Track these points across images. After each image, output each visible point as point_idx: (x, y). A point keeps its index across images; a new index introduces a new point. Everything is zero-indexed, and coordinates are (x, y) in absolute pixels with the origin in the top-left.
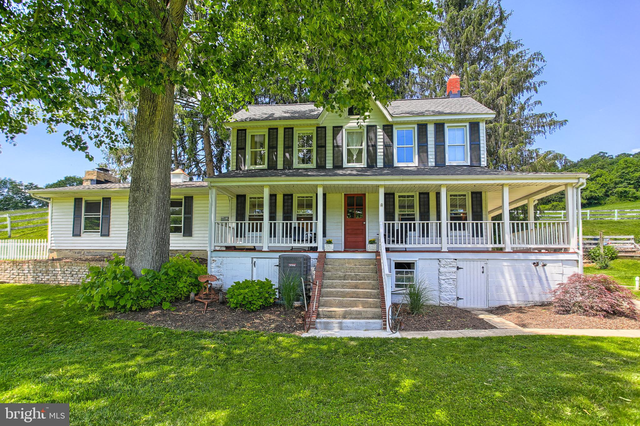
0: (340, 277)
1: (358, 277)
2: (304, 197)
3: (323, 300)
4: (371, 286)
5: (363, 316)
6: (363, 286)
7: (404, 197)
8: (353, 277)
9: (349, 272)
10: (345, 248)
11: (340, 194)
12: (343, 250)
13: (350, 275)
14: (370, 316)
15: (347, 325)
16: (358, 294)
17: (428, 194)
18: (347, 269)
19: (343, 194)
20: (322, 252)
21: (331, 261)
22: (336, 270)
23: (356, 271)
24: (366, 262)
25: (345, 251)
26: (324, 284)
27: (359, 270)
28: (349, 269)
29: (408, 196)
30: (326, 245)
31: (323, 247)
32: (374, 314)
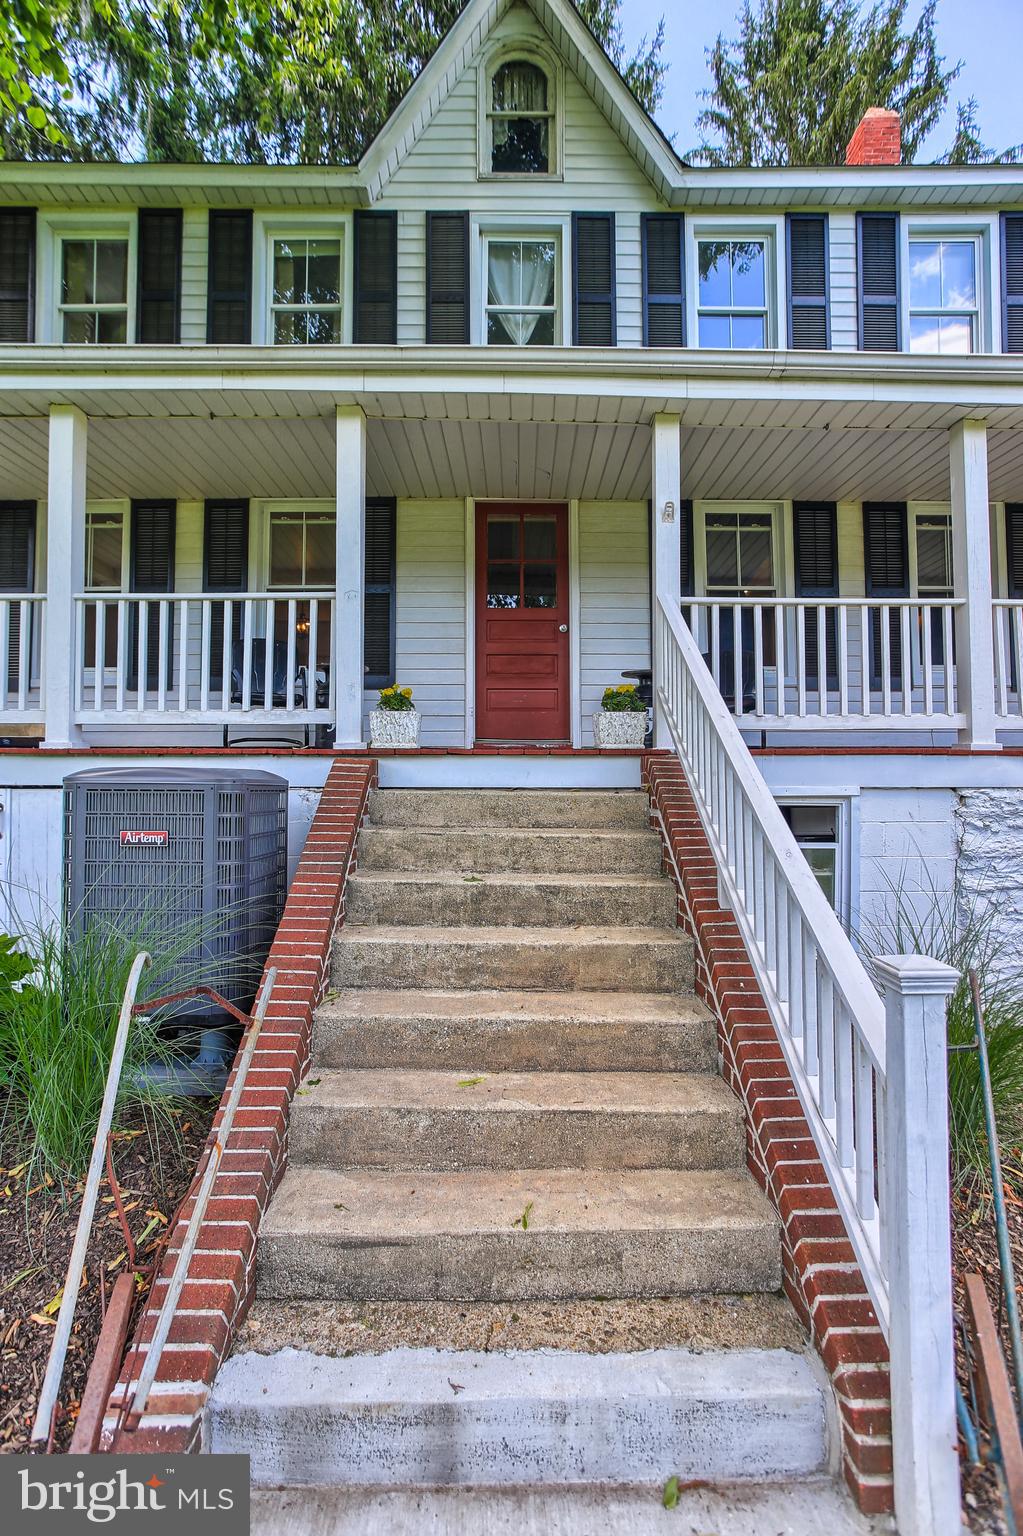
0: (449, 904)
1: (558, 904)
2: (298, 516)
3: (318, 1119)
4: (646, 973)
5: (633, 1279)
6: (597, 970)
7: (729, 519)
8: (529, 903)
9: (502, 869)
10: (479, 735)
11: (457, 503)
12: (470, 746)
13: (509, 893)
14: (687, 1276)
15: (499, 1431)
16: (572, 1045)
17: (830, 508)
18: (488, 853)
19: (470, 503)
20: (357, 754)
21: (399, 804)
22: (430, 856)
23: (546, 859)
24: (596, 804)
25: (479, 750)
26: (345, 960)
27: (559, 854)
28: (505, 853)
29: (747, 519)
30: (377, 719)
31: (365, 731)
32: (722, 1258)
